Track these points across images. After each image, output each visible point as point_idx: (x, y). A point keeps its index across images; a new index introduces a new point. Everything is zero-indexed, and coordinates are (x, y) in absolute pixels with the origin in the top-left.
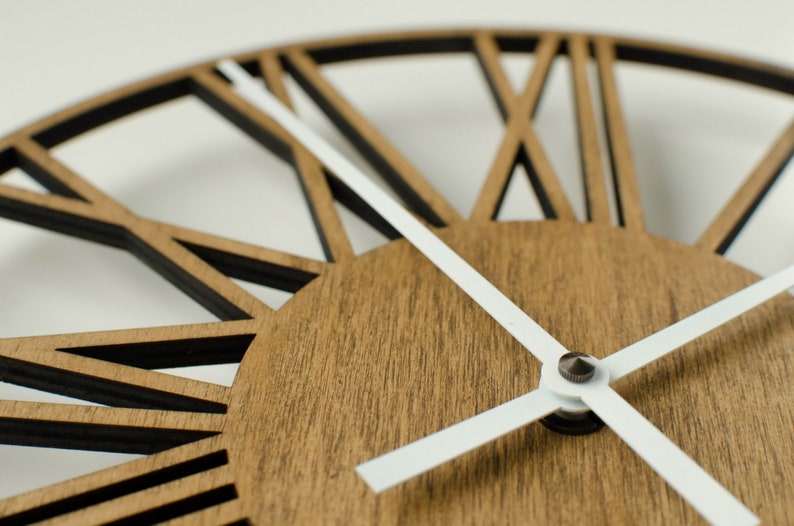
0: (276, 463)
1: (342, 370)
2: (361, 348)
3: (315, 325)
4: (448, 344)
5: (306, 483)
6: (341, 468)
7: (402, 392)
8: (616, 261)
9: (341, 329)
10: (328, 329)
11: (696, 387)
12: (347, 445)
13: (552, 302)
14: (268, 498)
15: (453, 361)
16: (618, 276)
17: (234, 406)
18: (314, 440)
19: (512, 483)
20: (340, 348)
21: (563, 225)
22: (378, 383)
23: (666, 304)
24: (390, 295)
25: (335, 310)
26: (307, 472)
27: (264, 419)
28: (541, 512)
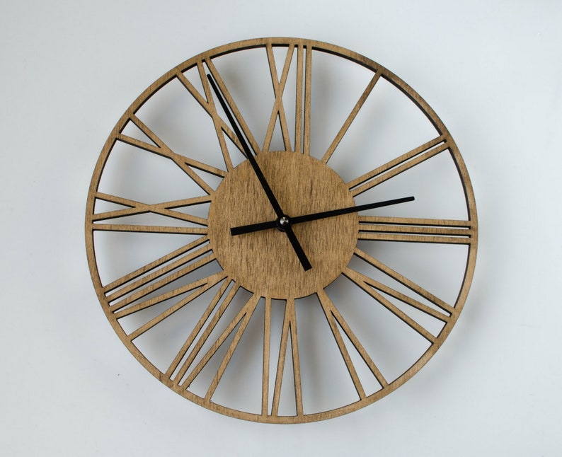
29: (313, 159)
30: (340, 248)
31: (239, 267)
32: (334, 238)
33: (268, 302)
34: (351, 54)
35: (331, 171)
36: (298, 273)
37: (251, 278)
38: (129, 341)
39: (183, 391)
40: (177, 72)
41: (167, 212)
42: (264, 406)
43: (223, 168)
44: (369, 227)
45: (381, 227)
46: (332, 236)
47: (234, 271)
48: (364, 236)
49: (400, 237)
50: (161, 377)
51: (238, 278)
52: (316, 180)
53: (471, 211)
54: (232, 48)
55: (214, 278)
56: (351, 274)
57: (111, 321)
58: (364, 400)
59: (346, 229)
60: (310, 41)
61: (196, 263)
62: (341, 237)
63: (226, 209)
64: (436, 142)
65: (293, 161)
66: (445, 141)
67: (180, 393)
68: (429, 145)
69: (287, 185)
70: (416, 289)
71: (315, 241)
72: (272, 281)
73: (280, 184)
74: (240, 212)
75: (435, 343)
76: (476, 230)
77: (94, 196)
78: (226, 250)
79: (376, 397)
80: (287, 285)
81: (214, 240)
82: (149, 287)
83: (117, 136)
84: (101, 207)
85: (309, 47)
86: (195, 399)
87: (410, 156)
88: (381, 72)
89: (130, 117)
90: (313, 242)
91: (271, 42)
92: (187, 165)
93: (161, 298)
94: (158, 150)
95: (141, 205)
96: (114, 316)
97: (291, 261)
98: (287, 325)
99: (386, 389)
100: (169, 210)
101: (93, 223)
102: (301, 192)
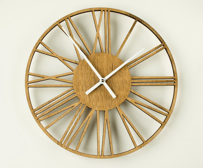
0: (78, 90)
1: (82, 78)
2: (83, 75)
3: (79, 72)
4: (91, 74)
5: (81, 92)
6: (83, 90)
7: (88, 80)
8: (107, 59)
9: (81, 72)
10: (80, 72)
11: (113, 78)
12: (84, 87)
13: (101, 67)
14: (78, 94)
15: (92, 76)
16: (108, 62)
17: (74, 83)
18: (81, 87)
19: (97, 90)
20: (82, 75)
21: (103, 53)
22: (86, 79)
23: (112, 66)
24: (86, 67)
25: (81, 69)
26: (81, 91)
27: (76, 85)
28: (100, 93)
29: (112, 55)
30: (125, 89)
31: (86, 99)
32: (122, 86)
33: (98, 112)
34: (126, 13)
35: (120, 60)
36: (109, 100)
37: (91, 103)
38: (45, 130)
39: (67, 148)
40: (58, 23)
41: (57, 79)
42: (98, 152)
43: (78, 60)
44: (135, 81)
45: (140, 81)
46: (121, 85)
47: (84, 100)
48: (134, 84)
49: (148, 84)
50: (58, 143)
51: (86, 103)
52: (114, 64)
53: (174, 73)
54: (78, 13)
55: (76, 104)
56: (129, 99)
57: (38, 122)
58: (136, 148)
59: (127, 82)
60: (109, 9)
61: (69, 98)
62: (125, 85)
63: (80, 77)
64: (160, 46)
65: (105, 56)
66: (163, 45)
67: (66, 149)
68: (158, 47)
69: (103, 66)
70: (155, 104)
71: (115, 88)
72: (99, 104)
73: (100, 66)
74: (85, 77)
75: (163, 124)
76: (177, 80)
77: (28, 74)
78: (81, 93)
79: (141, 146)
80: (105, 105)
81: (76, 89)
82: (51, 108)
83: (35, 50)
84: (31, 78)
85: (109, 11)
86: (72, 151)
87: (150, 52)
88: (137, 19)
89: (40, 42)
90: (114, 88)
91: (94, 10)
92: (63, 60)
93: (56, 113)
94: (52, 55)
95: (46, 77)
96: (38, 121)
97: (106, 96)
98: (105, 120)
99: (144, 143)
100: (57, 78)
101: (28, 84)
102: (109, 68)
